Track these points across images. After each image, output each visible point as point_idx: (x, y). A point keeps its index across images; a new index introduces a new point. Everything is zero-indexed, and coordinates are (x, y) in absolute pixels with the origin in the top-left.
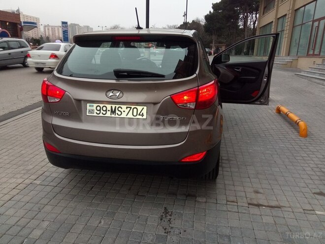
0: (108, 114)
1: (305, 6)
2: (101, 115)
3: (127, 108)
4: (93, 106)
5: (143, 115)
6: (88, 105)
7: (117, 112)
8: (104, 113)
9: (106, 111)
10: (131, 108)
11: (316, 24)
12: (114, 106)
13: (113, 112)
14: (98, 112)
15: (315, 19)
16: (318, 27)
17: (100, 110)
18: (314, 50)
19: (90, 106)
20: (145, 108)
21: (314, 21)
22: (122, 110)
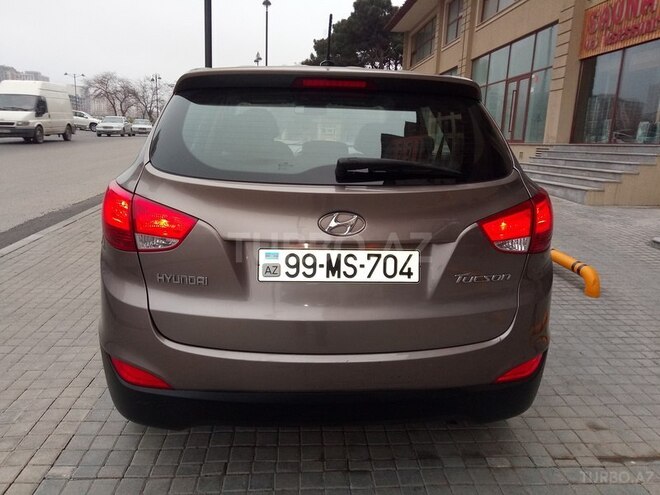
0: (321, 275)
1: (490, 53)
2: (300, 278)
3: (369, 256)
4: (277, 256)
5: (409, 274)
6: (263, 253)
7: (343, 267)
8: (310, 272)
9: (314, 266)
10: (379, 256)
11: (513, 86)
12: (334, 254)
13: (333, 268)
14: (293, 271)
15: (510, 77)
16: (517, 91)
17: (297, 266)
18: (512, 132)
19: (267, 255)
20: (416, 254)
21: (508, 81)
22: (357, 264)
